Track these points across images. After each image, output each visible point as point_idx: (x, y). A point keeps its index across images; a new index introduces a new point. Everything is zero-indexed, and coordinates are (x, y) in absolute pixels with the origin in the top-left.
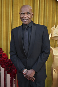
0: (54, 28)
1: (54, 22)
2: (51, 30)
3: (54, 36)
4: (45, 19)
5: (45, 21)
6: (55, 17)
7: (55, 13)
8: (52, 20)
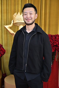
0: (16, 15)
1: (16, 10)
2: (13, 17)
3: (16, 22)
4: (7, 7)
5: (7, 9)
6: (16, 5)
7: (16, 1)
8: (14, 8)
